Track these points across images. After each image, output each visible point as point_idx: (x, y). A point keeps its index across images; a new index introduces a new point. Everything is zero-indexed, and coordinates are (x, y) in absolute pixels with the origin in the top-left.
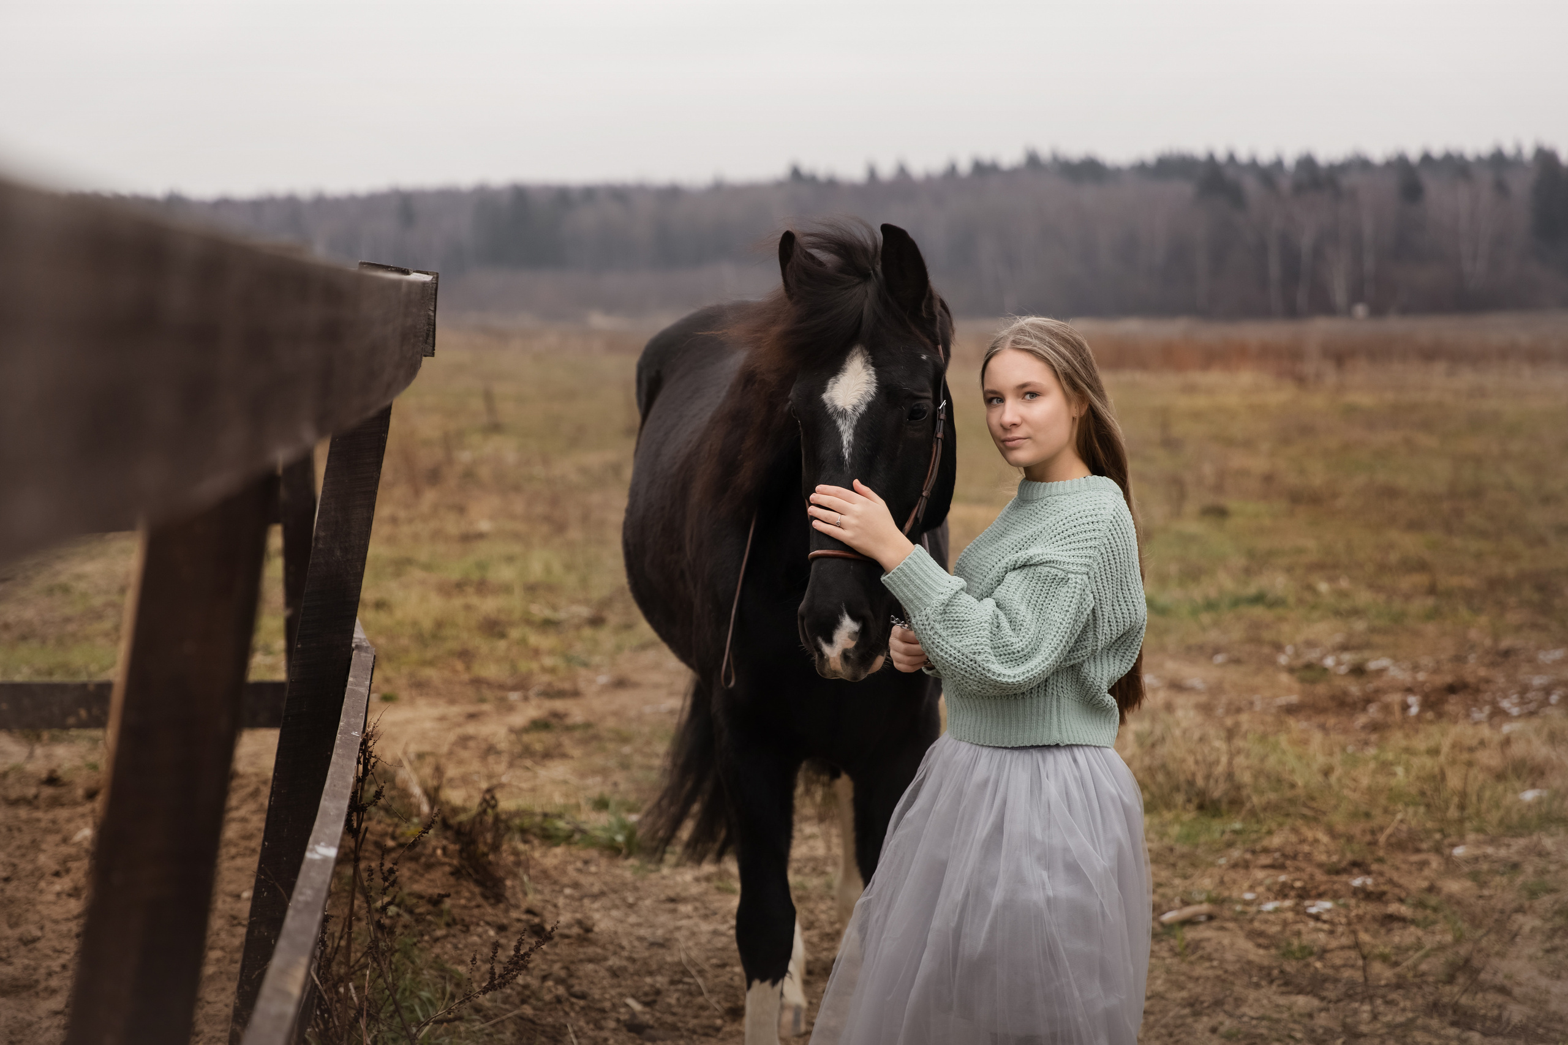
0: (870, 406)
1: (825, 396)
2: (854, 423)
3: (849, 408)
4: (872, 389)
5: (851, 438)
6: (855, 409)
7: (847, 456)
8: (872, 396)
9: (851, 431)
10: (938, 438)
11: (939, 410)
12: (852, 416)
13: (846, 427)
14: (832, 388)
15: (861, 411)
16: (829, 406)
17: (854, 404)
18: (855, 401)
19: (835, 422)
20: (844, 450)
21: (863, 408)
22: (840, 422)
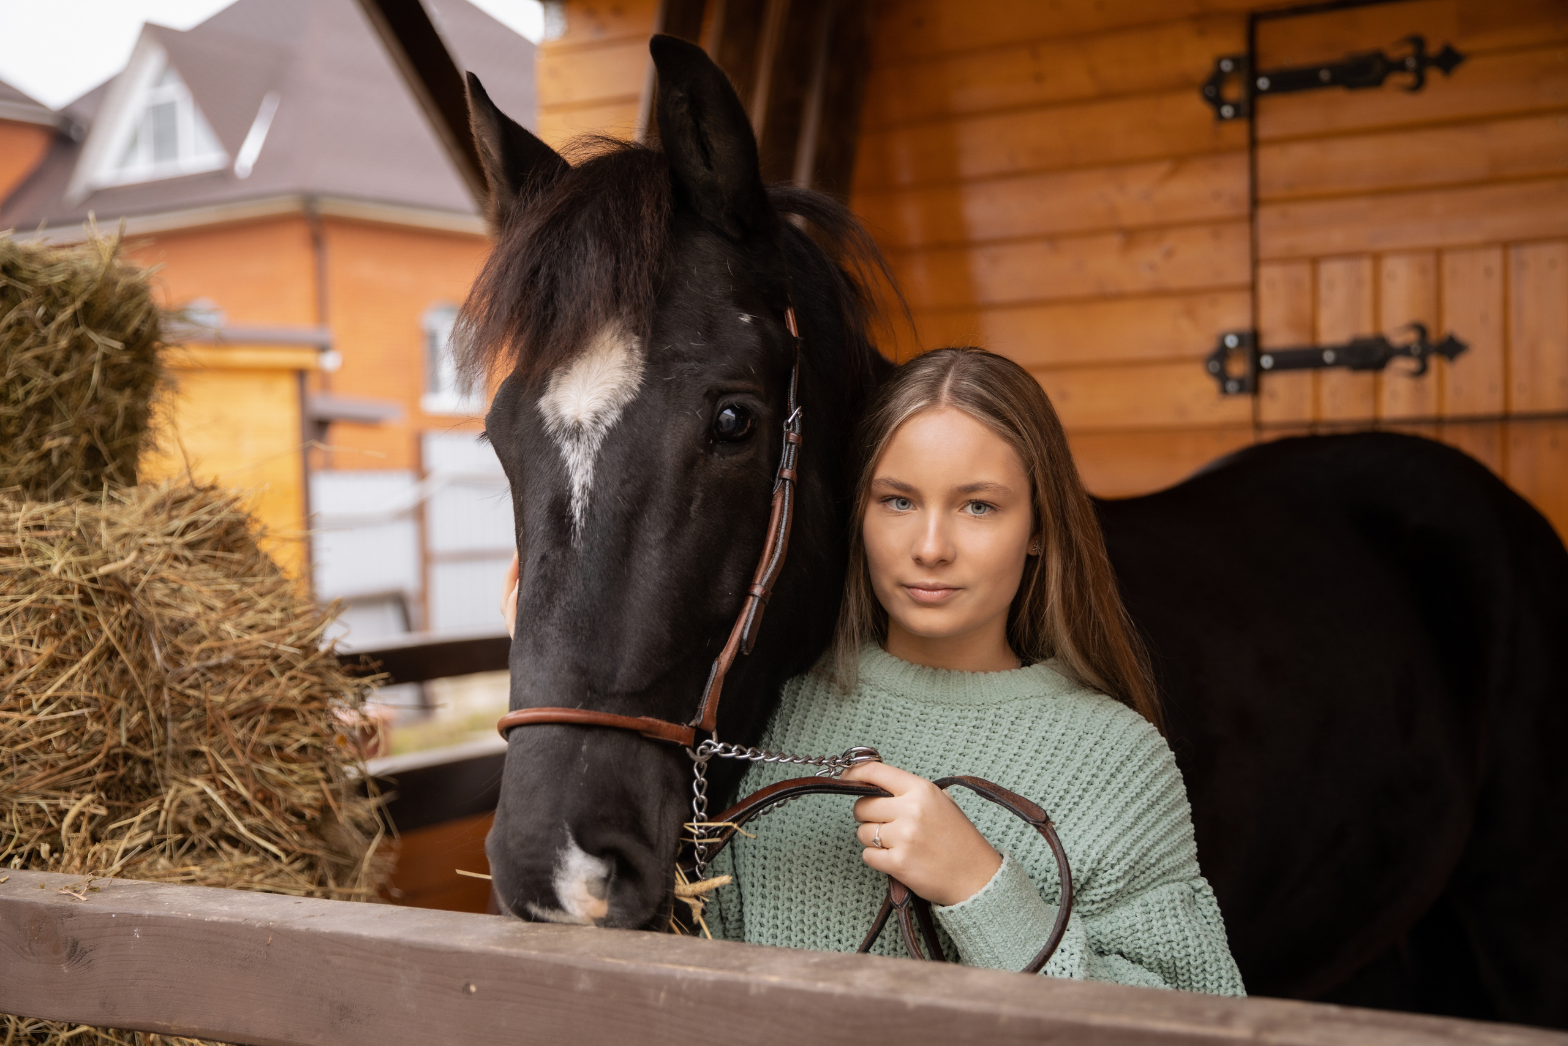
0: (629, 412)
1: (544, 403)
2: (596, 446)
3: (586, 419)
4: (635, 380)
5: (589, 479)
6: (597, 419)
7: (578, 515)
8: (633, 391)
9: (589, 464)
10: (785, 480)
11: (788, 426)
12: (592, 434)
13: (580, 457)
14: (558, 384)
15: (609, 423)
16: (549, 420)
17: (594, 409)
18: (598, 405)
19: (558, 450)
20: (573, 502)
21: (612, 417)
22: (567, 447)
